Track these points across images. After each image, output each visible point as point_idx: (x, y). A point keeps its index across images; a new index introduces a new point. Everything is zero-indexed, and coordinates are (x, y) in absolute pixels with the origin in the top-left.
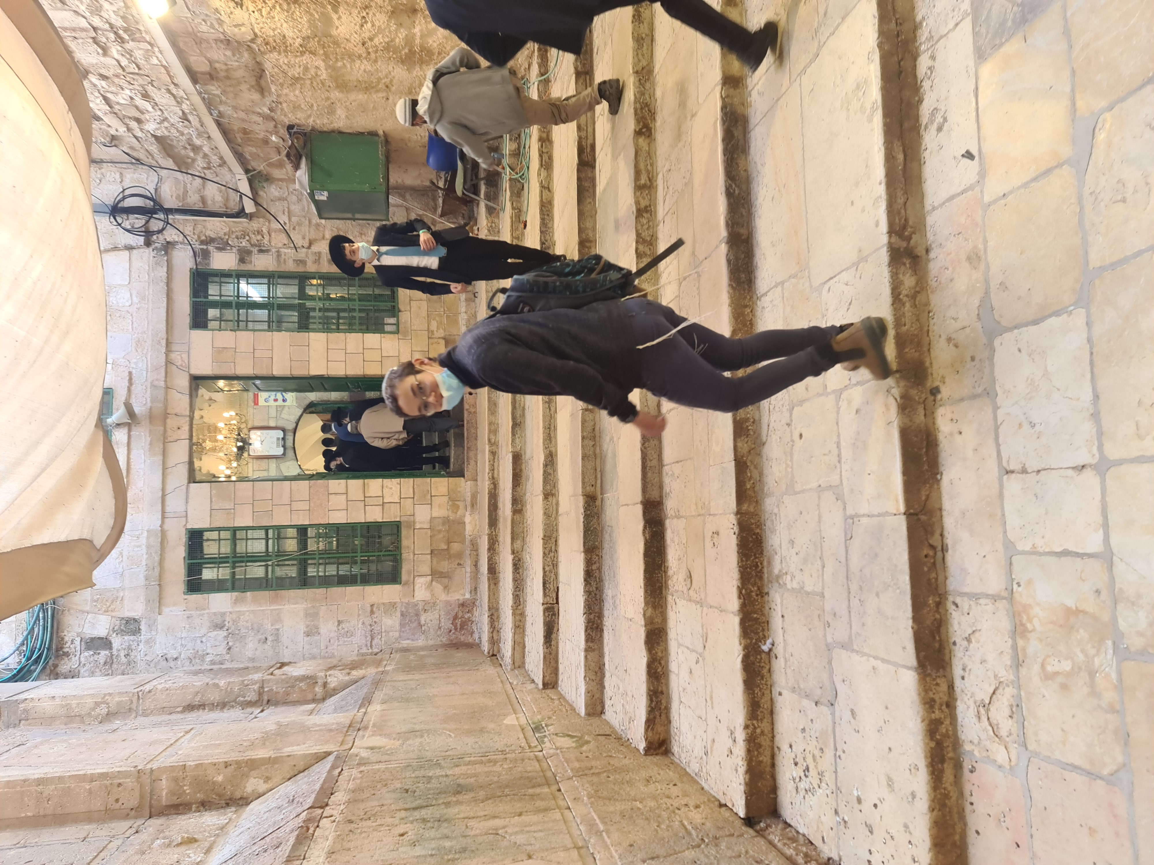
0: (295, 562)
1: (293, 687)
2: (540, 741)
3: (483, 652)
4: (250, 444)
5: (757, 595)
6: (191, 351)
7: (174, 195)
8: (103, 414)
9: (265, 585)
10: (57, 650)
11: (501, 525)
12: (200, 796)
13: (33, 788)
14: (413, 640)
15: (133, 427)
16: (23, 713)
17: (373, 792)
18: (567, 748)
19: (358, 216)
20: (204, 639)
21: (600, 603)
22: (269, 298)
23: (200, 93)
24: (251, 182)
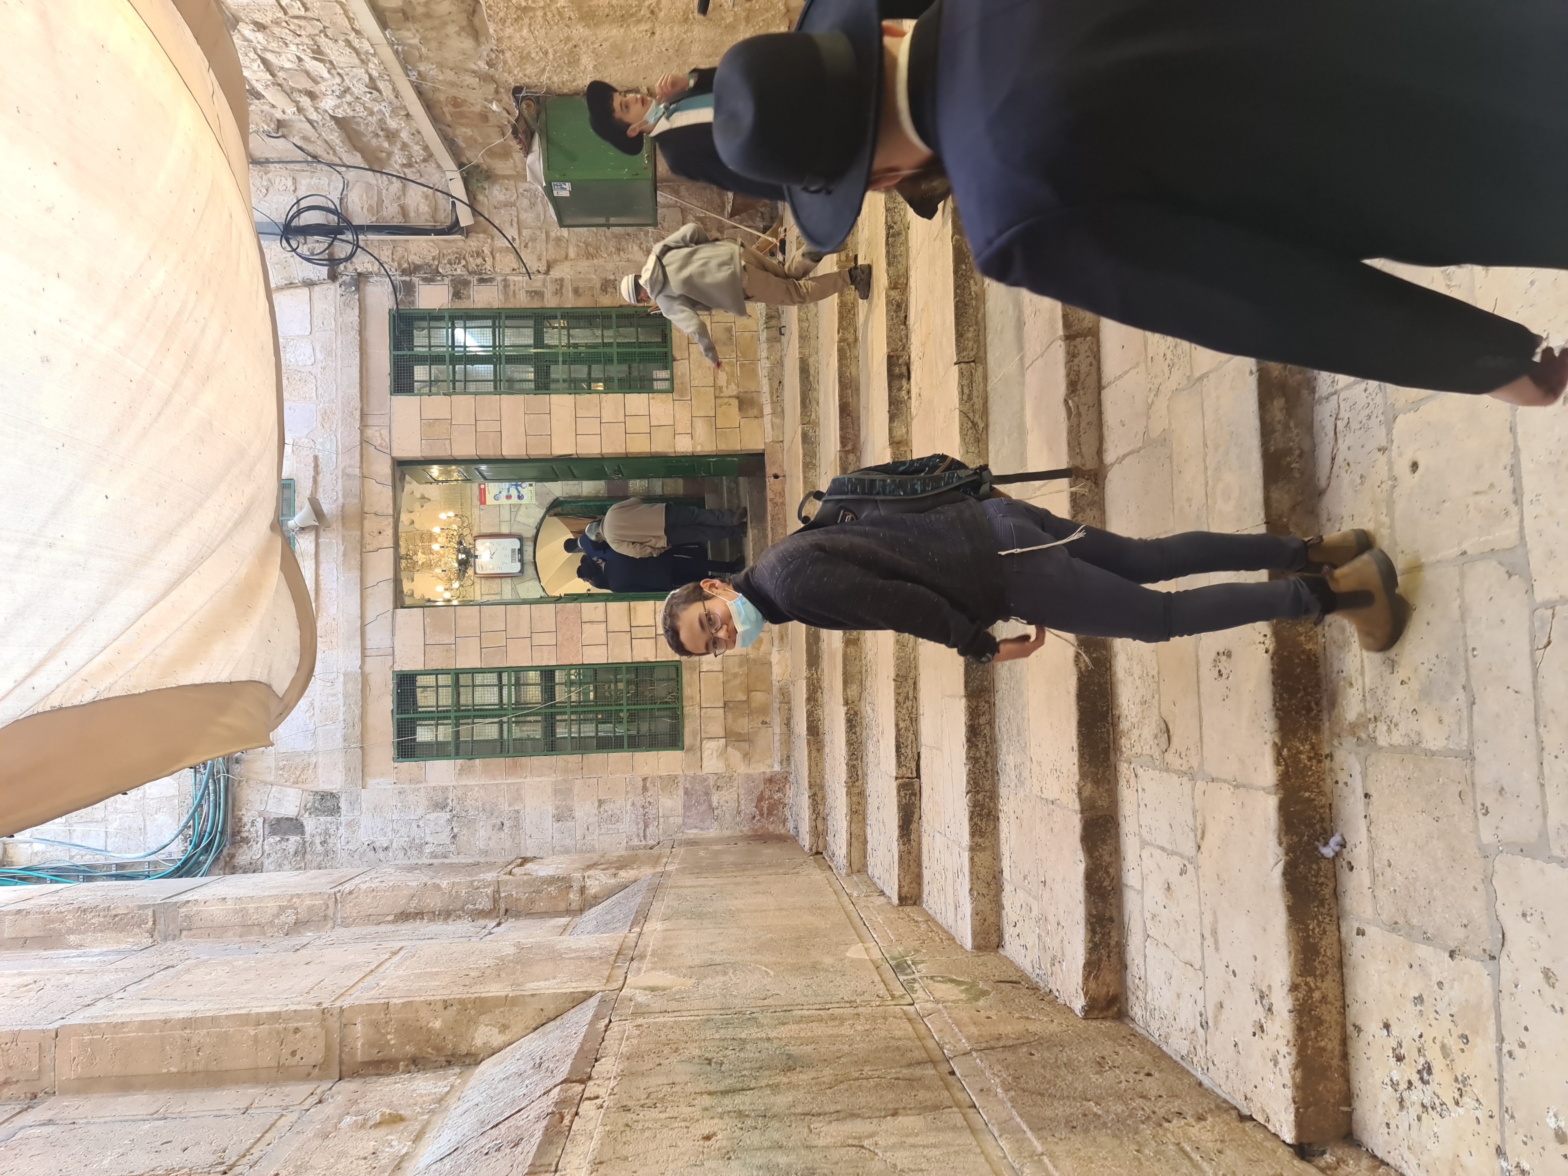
0: (539, 718)
1: (539, 892)
2: (909, 986)
3: (802, 848)
4: (476, 557)
5: (1310, 759)
6: (393, 425)
7: (366, 207)
8: (283, 515)
9: (499, 750)
10: (234, 835)
11: (825, 663)
12: (410, 1049)
13: (178, 1033)
14: (702, 829)
15: (322, 533)
16: (184, 921)
17: (658, 1061)
18: (953, 1002)
19: (612, 220)
20: (421, 823)
21: (993, 777)
22: (494, 346)
23: (391, 44)
24: (466, 182)
